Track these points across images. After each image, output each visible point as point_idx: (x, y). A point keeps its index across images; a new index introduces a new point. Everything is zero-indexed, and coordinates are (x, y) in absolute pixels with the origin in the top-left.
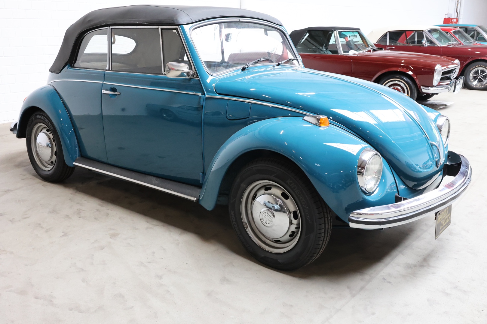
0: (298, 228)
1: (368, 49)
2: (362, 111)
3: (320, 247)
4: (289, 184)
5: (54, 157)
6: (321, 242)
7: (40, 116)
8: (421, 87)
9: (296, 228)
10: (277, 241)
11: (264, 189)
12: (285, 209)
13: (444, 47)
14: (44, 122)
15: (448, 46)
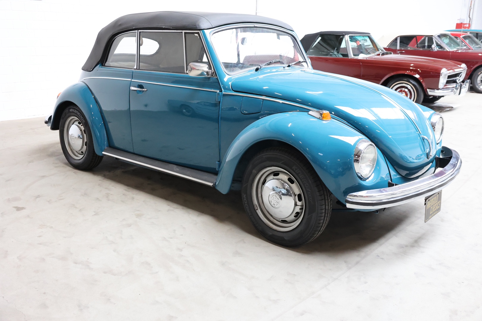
0: (301, 209)
1: (378, 53)
2: (363, 108)
3: (321, 226)
4: (294, 170)
5: (85, 147)
6: (322, 221)
7: (73, 110)
8: (428, 89)
9: (300, 209)
10: (284, 221)
11: (273, 175)
12: (291, 192)
13: (453, 52)
14: (77, 115)
15: (457, 50)
